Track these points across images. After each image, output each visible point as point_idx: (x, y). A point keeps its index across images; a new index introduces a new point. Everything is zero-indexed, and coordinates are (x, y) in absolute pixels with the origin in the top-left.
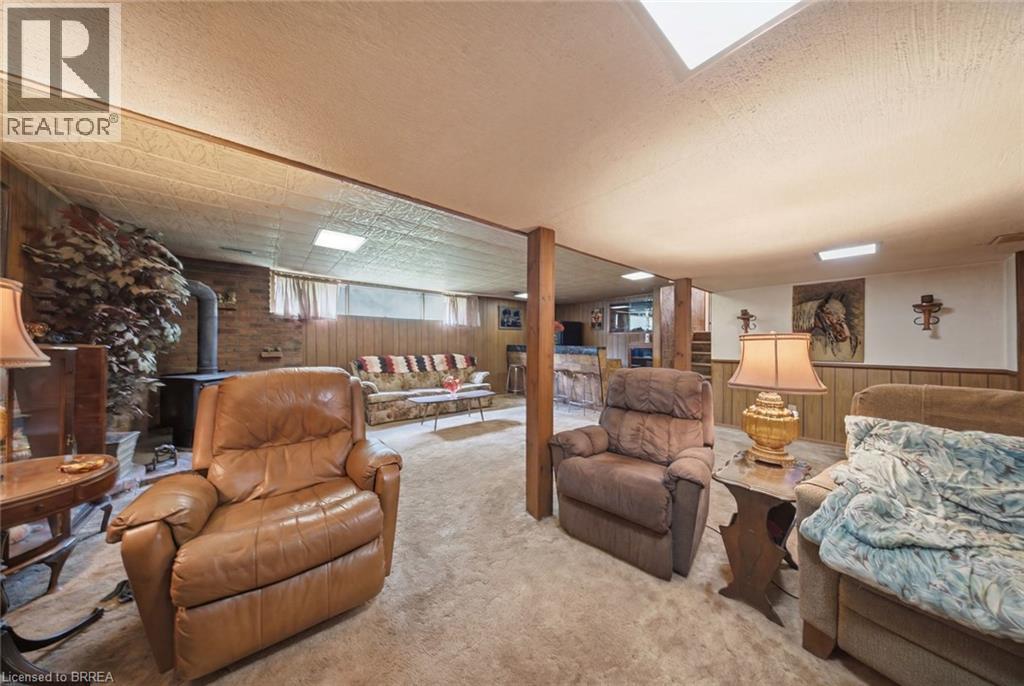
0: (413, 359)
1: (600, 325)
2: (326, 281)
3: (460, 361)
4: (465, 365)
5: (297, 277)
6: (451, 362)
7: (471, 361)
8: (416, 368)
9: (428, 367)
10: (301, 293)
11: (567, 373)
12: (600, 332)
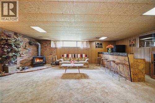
0: (73, 55)
1: (134, 45)
2: (59, 41)
3: (84, 55)
4: (85, 57)
5: (54, 41)
6: (82, 56)
7: (86, 56)
8: (73, 57)
9: (76, 57)
10: (55, 43)
11: (114, 62)
12: (134, 47)
